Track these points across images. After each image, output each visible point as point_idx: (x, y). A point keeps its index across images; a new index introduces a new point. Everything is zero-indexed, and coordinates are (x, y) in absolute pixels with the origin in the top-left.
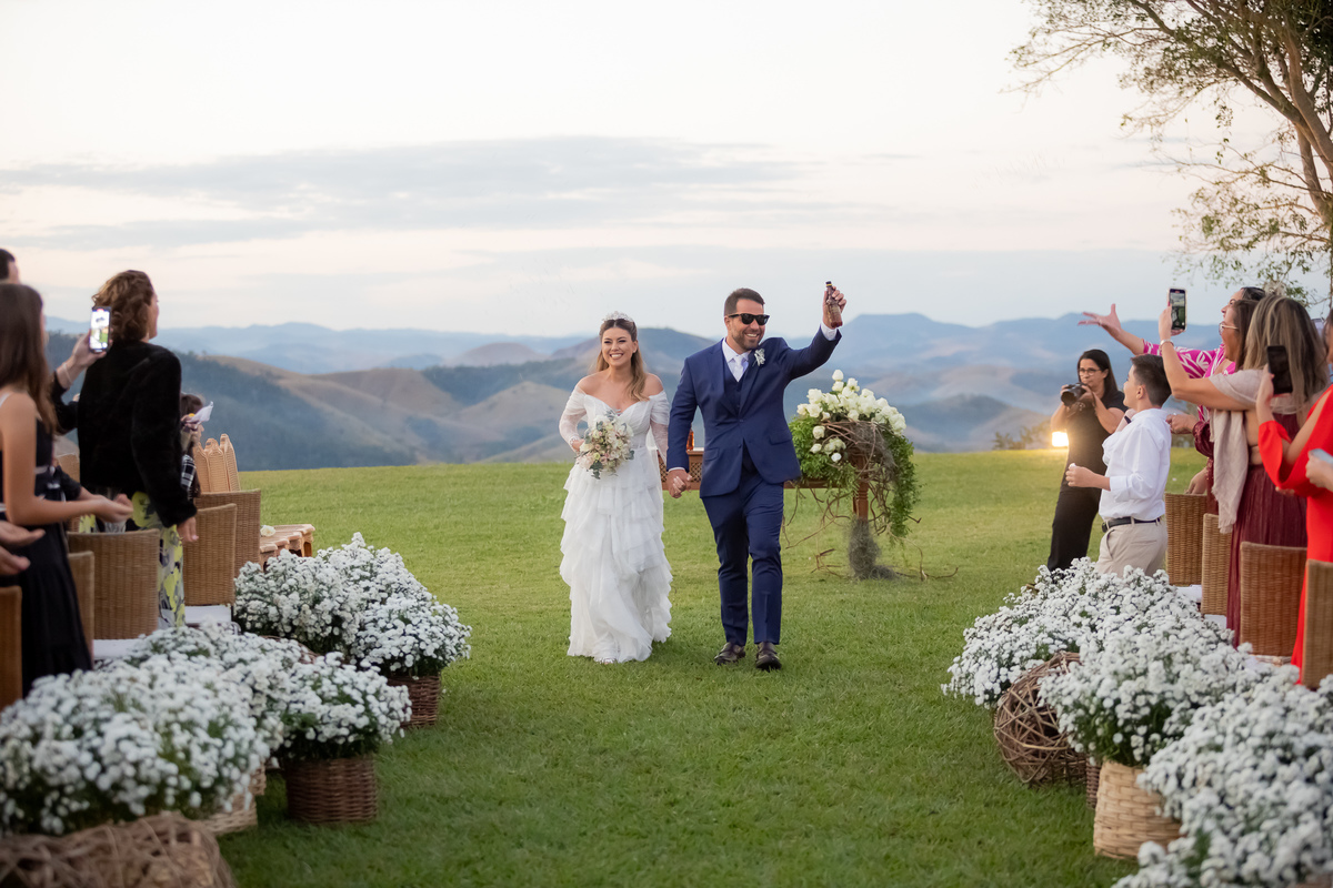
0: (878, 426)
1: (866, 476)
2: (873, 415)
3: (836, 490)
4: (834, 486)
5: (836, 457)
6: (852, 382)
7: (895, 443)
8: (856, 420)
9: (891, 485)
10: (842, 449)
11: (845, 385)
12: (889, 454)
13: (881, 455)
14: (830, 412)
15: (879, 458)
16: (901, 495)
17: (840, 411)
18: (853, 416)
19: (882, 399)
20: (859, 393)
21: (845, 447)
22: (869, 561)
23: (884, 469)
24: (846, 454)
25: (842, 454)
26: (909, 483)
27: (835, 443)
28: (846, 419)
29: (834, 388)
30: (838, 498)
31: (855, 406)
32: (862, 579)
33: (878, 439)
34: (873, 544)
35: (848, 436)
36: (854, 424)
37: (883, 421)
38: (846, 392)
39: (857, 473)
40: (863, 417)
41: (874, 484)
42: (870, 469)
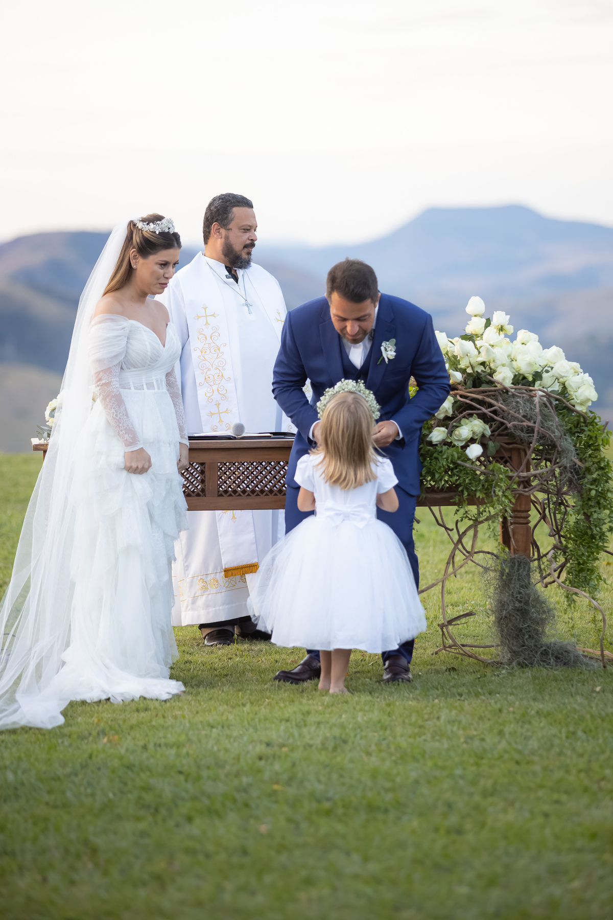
0: (548, 395)
1: (526, 483)
2: (538, 376)
3: (473, 509)
4: (472, 502)
5: (475, 451)
6: (500, 318)
7: (577, 425)
8: (508, 384)
9: (570, 500)
10: (483, 436)
11: (488, 323)
12: (567, 443)
13: (553, 446)
14: (463, 371)
15: (549, 450)
16: (587, 517)
17: (480, 369)
18: (504, 377)
19: (554, 349)
20: (513, 338)
21: (488, 432)
22: (534, 635)
23: (557, 471)
24: (491, 444)
25: (484, 446)
26: (602, 494)
27: (471, 427)
28: (491, 383)
29: (469, 330)
30: (476, 522)
31: (507, 361)
32: (522, 665)
33: (545, 417)
34: (539, 602)
35: (495, 412)
36: (506, 391)
37: (557, 387)
38: (491, 335)
39: (510, 478)
40: (519, 379)
41: (541, 496)
42: (532, 472)
